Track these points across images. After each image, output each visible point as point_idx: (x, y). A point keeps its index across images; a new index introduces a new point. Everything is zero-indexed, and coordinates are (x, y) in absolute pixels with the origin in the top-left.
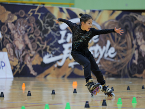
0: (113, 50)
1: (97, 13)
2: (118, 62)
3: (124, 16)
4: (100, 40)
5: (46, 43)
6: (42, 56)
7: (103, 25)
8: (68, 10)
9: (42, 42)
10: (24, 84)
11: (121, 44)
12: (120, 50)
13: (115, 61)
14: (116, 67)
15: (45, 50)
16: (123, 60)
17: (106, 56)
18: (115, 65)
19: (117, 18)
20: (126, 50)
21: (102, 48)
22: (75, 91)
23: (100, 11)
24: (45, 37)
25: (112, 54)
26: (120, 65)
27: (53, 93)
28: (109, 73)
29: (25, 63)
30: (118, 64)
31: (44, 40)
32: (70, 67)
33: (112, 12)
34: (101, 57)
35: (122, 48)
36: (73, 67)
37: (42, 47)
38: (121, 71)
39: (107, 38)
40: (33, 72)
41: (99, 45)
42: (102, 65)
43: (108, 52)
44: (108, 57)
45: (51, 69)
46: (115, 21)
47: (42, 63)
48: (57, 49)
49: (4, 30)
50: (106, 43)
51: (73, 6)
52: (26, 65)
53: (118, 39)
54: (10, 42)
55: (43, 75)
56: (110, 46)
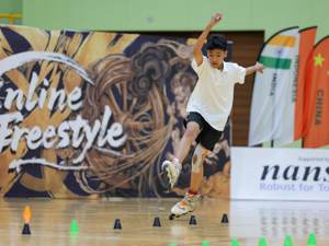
0: (117, 129)
1: (78, 38)
2: (132, 158)
3: (145, 46)
4: (87, 104)
7: (94, 67)
11: (137, 116)
12: (136, 130)
13: (123, 155)
14: (125, 171)
16: (142, 155)
17: (101, 142)
18: (123, 167)
19: (129, 52)
20: (150, 129)
21: (91, 124)
22: (26, 230)
23: (85, 35)
25: (116, 138)
26: (135, 166)
28: (108, 186)
30: (130, 163)
32: (12, 170)
33: (114, 35)
34: (88, 145)
35: (140, 125)
36: (18, 170)
38: (137, 179)
39: (104, 99)
41: (84, 118)
42: (92, 167)
43: (106, 134)
44: (107, 145)
46: (123, 58)
50: (102, 113)
51: (19, 21)
53: (130, 102)
56: (112, 121)
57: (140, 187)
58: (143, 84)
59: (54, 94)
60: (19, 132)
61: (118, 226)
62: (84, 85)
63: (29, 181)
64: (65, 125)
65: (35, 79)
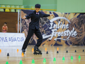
0: (75, 32)
1: (68, 14)
2: (78, 38)
3: (81, 16)
4: (69, 27)
5: (43, 29)
7: (71, 20)
8: (54, 13)
9: (41, 29)
11: (79, 29)
12: (79, 32)
13: (76, 37)
14: (77, 41)
15: (43, 32)
16: (80, 37)
17: (72, 35)
18: (77, 40)
19: (78, 17)
20: (82, 32)
21: (70, 31)
22: (58, 52)
23: (69, 14)
24: (43, 26)
25: (75, 34)
26: (79, 40)
27: (47, 53)
28: (74, 44)
29: (33, 39)
30: (78, 39)
32: (55, 40)
33: (75, 14)
34: (70, 35)
35: (80, 31)
36: (56, 40)
37: (42, 31)
38: (79, 42)
39: (73, 26)
41: (69, 30)
42: (71, 40)
43: (73, 33)
44: (73, 35)
45: (46, 41)
46: (77, 18)
48: (49, 32)
49: (23, 23)
50: (72, 29)
51: (56, 11)
52: (34, 39)
53: (78, 27)
54: (26, 28)
55: (42, 44)
56: (74, 31)
57: (80, 44)
58: (80, 23)
59: (63, 25)
60: (56, 33)
61: (76, 51)
62: (69, 23)
63: (58, 43)
64: (65, 31)
65: (59, 22)
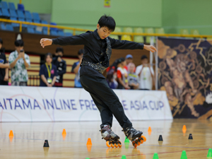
5: (209, 80)
6: (204, 95)
9: (205, 80)
10: (184, 126)
15: (208, 88)
24: (208, 74)
29: (186, 103)
31: (206, 77)
37: (205, 85)
40: (194, 113)
47: (205, 103)
49: (162, 67)
54: (169, 80)
55: (205, 116)
